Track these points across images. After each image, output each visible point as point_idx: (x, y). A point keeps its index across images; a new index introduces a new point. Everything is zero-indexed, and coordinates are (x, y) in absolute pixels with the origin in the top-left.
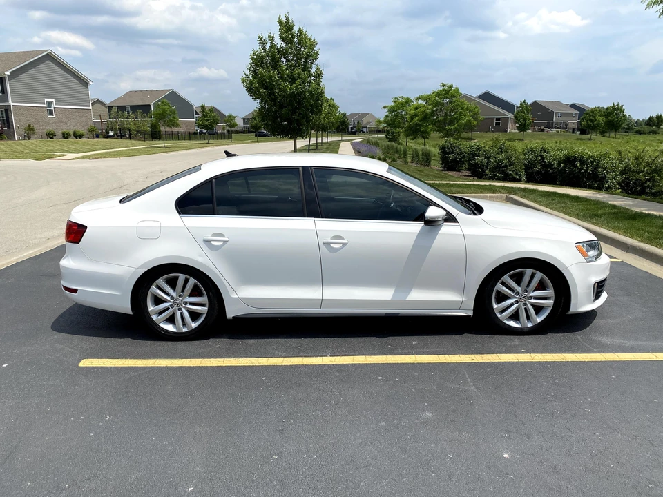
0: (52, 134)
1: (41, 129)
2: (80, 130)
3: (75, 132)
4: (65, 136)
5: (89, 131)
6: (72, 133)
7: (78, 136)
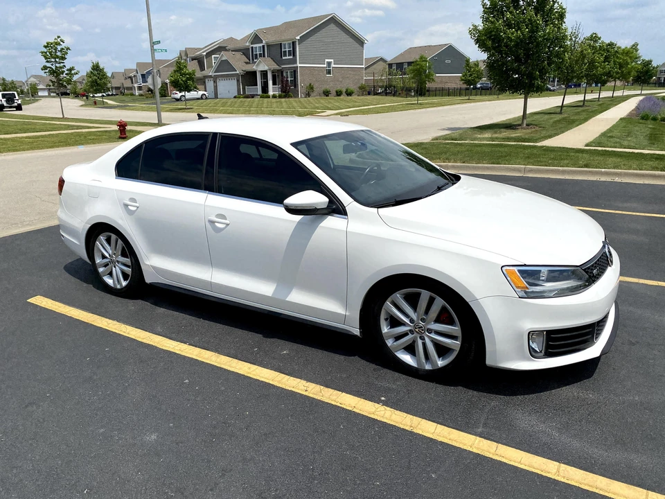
0: (328, 92)
1: (319, 88)
2: (353, 87)
3: (347, 90)
4: (339, 94)
5: (360, 88)
6: (344, 90)
7: (349, 94)
